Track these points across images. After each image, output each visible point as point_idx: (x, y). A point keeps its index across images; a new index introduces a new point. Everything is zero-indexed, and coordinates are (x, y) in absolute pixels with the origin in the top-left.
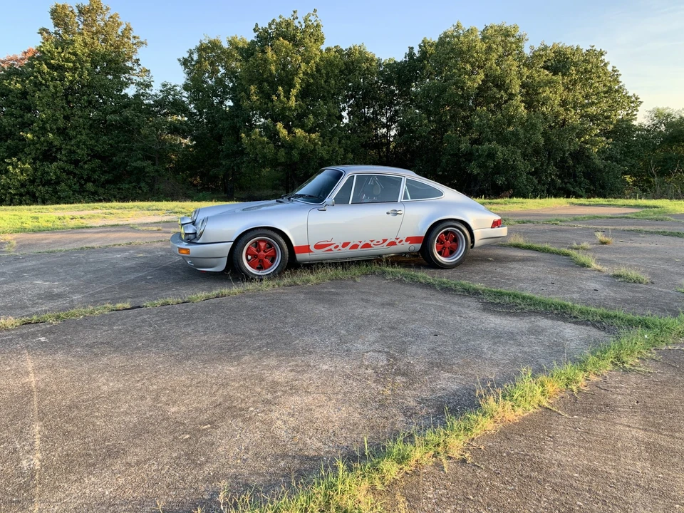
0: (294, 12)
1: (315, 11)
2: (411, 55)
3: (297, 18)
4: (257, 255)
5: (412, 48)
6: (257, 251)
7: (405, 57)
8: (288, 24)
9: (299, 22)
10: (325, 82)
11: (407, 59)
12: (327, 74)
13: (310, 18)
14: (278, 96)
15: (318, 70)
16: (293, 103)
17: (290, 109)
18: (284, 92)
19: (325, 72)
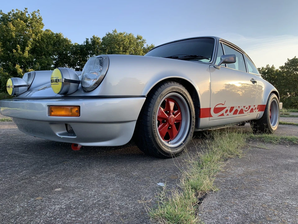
0: (26, 9)
1: (38, 11)
2: (87, 42)
3: (27, 12)
4: (167, 119)
5: (88, 39)
6: (166, 112)
7: (84, 43)
8: (22, 14)
9: (29, 15)
10: (46, 46)
11: (85, 44)
12: (47, 42)
13: (35, 14)
14: (17, 50)
15: (42, 40)
16: (26, 54)
17: (24, 58)
18: (21, 48)
19: (46, 41)
